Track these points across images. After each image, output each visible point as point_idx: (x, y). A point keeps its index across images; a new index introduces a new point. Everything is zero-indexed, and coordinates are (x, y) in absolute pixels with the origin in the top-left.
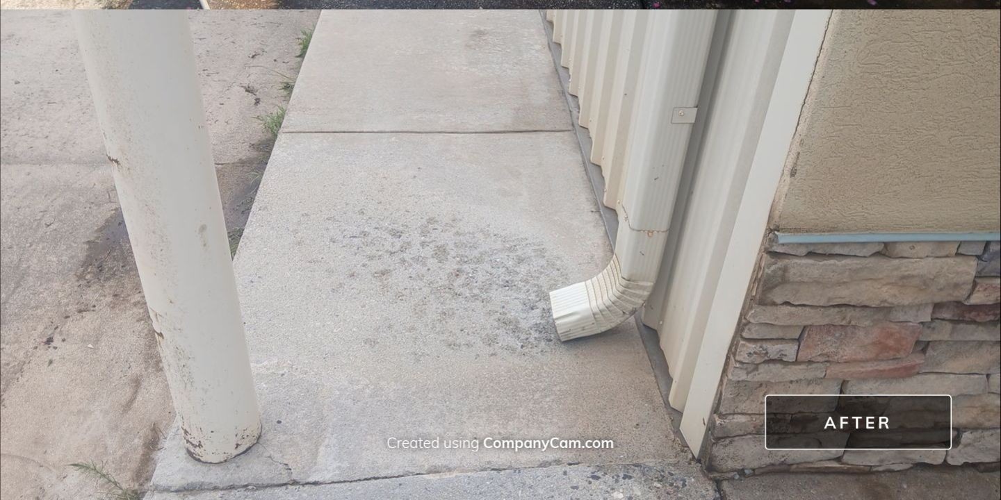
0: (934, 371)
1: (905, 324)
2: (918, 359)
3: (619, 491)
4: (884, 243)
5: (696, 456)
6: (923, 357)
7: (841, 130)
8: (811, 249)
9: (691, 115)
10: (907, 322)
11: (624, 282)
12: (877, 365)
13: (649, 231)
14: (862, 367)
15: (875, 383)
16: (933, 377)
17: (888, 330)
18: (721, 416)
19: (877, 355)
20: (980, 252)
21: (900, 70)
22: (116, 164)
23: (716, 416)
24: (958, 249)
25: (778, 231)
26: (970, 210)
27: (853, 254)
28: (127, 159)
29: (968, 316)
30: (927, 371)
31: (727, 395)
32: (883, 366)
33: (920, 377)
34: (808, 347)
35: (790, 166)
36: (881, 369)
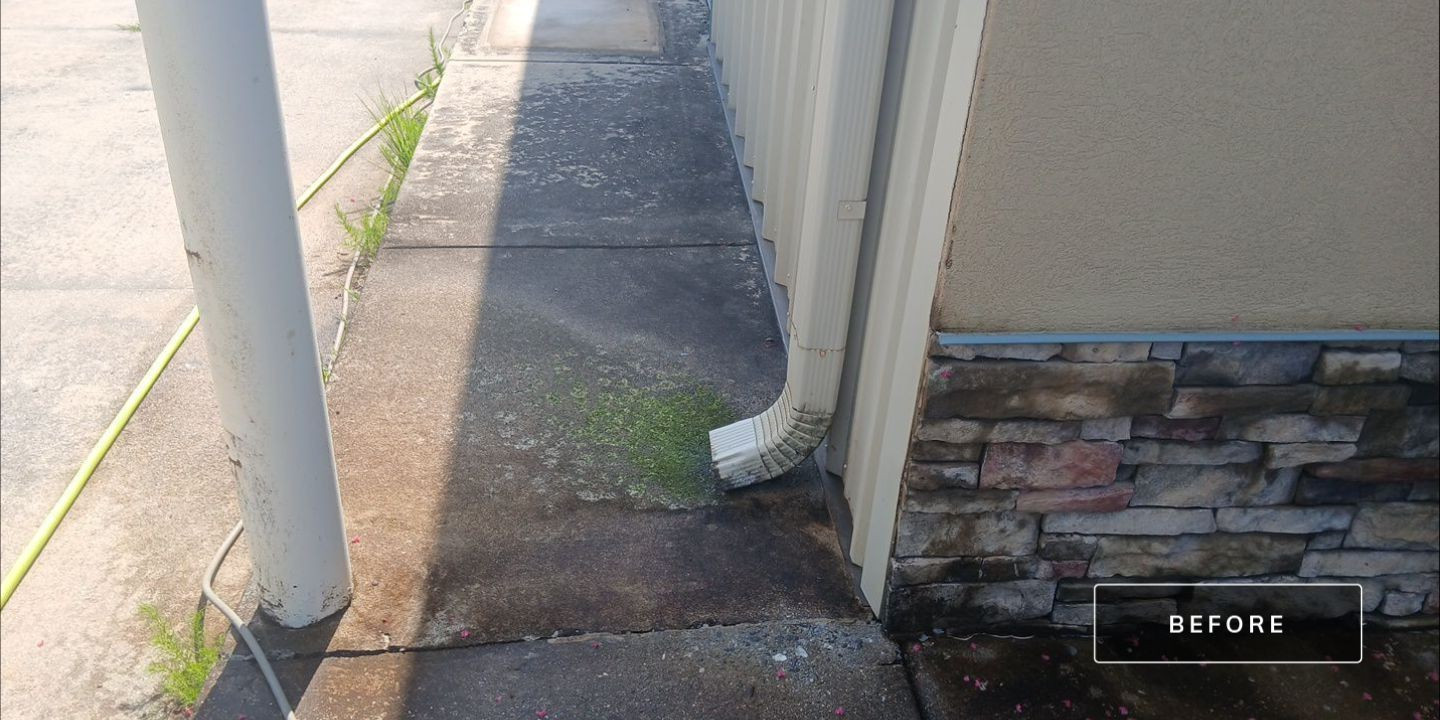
0: (1148, 504)
1: (1101, 443)
2: (1125, 489)
3: (782, 653)
4: (1062, 344)
5: (877, 615)
6: (1132, 486)
7: (994, 216)
8: (979, 352)
9: (860, 211)
10: (1102, 440)
11: (796, 414)
12: (1077, 495)
13: (821, 350)
14: (1059, 497)
15: (1078, 518)
16: (1148, 511)
17: (1083, 450)
18: (898, 559)
19: (1074, 481)
20: (1177, 356)
21: (1053, 148)
22: (195, 258)
23: (893, 561)
24: (1150, 352)
25: (939, 331)
26: (1159, 306)
27: (1028, 358)
28: (209, 252)
29: (1177, 434)
30: (1140, 504)
31: (905, 532)
32: (1084, 496)
33: (1131, 511)
34: (990, 471)
35: (945, 257)
36: (1082, 499)
